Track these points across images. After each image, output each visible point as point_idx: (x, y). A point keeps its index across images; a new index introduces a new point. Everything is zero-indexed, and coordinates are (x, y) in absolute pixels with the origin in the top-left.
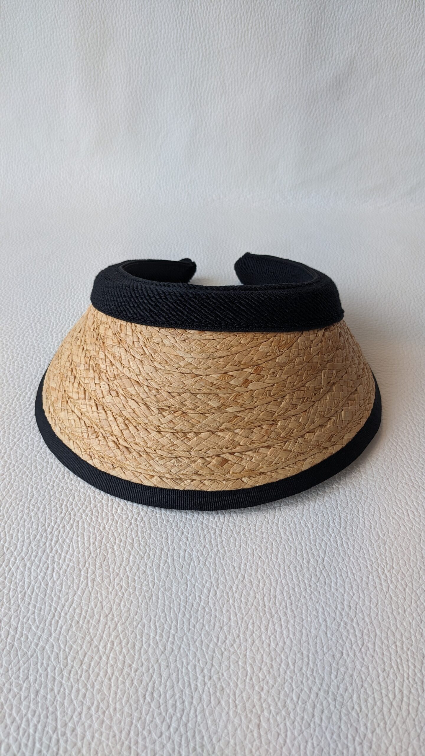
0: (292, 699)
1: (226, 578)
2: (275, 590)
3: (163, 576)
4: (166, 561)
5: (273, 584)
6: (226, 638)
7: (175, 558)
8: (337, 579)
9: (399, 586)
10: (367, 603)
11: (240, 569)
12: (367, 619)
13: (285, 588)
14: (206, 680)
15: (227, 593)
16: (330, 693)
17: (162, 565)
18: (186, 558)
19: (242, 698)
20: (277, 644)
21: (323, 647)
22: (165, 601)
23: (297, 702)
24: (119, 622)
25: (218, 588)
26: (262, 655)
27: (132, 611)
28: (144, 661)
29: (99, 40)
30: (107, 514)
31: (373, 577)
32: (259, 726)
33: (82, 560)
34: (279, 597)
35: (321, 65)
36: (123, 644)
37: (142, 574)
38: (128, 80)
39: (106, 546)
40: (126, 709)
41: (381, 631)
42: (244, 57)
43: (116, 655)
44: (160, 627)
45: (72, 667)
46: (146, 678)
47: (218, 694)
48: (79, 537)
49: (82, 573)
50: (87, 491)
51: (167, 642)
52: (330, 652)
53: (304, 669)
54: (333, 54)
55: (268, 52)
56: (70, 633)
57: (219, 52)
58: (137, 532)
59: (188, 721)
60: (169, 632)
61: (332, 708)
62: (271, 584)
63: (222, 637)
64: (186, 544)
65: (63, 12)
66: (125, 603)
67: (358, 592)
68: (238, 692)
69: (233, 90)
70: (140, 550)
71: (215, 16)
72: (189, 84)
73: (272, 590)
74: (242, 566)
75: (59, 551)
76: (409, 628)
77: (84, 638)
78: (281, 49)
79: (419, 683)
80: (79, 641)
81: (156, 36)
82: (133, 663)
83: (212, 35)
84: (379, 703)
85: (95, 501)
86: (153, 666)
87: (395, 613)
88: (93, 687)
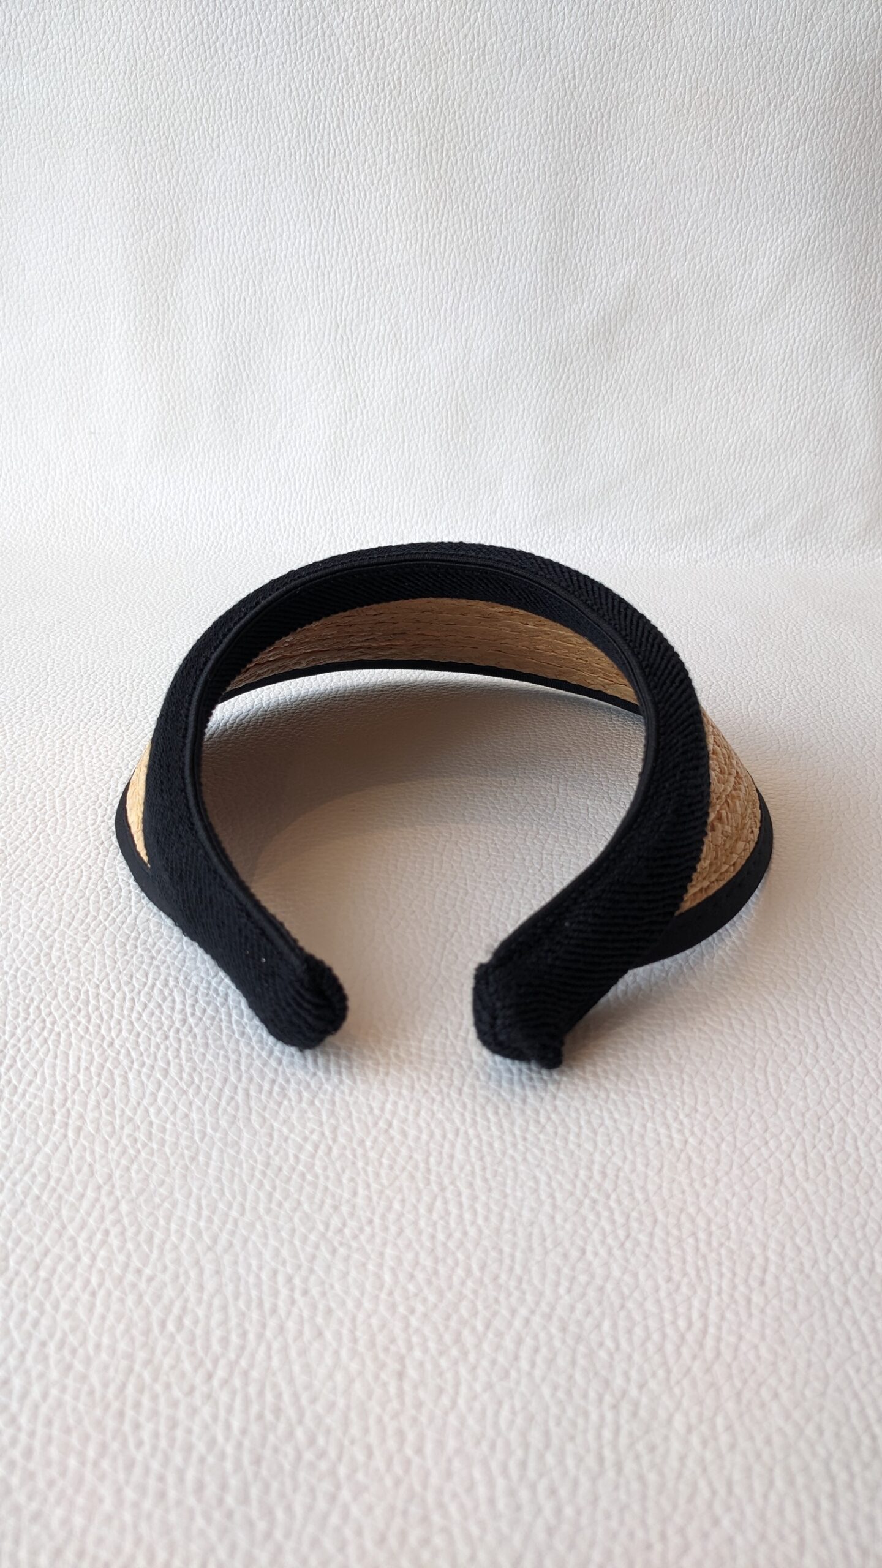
0: (474, 1329)
1: (352, 1127)
2: (453, 1145)
3: (223, 1123)
4: (232, 1098)
5: (450, 1136)
6: (344, 1224)
7: (252, 1093)
8: (580, 1127)
9: (707, 1140)
10: (640, 1167)
11: (382, 1109)
12: (639, 1195)
13: (475, 1142)
14: (297, 1295)
15: (354, 1151)
16: (555, 1319)
17: (223, 1103)
18: (275, 1094)
19: (370, 1326)
20: (449, 1236)
21: (544, 1240)
22: (223, 1162)
23: (485, 1334)
24: (123, 1197)
25: (335, 1140)
26: (417, 1254)
27: (154, 1178)
28: (168, 1263)
29: (167, 250)
30: (119, 1022)
31: (654, 1123)
32: (401, 1375)
33: (59, 1097)
34: (459, 1156)
35: (575, 295)
36: (129, 1234)
37: (182, 1119)
38: (220, 322)
39: (111, 1073)
40: (122, 1346)
41: (667, 1215)
42: (434, 282)
43: (113, 1252)
44: (208, 1205)
45: (17, 1273)
46: (169, 1292)
47: (319, 1320)
48: (59, 1058)
49: (58, 1117)
50: (83, 984)
51: (221, 1230)
52: (559, 1249)
53: (503, 1277)
54: (595, 277)
55: (477, 273)
56: (20, 1216)
57: (387, 271)
58: (178, 1050)
59: (251, 1366)
60: (227, 1215)
61: (557, 1343)
62: (444, 1137)
63: (335, 1222)
64: (276, 1070)
65: (102, 201)
66: (140, 1166)
67: (622, 1149)
68: (361, 1317)
69: (415, 340)
70: (181, 1079)
71: (379, 208)
72: (333, 330)
73: (447, 1145)
74: (389, 1106)
75: (14, 1081)
76: (724, 1210)
77: (46, 1226)
78: (500, 266)
79: (742, 1302)
80: (38, 1230)
81: (272, 244)
82: (145, 1265)
83: (374, 242)
84: (656, 1337)
85: (98, 1001)
86: (186, 1272)
87: (697, 1185)
88: (56, 1307)
